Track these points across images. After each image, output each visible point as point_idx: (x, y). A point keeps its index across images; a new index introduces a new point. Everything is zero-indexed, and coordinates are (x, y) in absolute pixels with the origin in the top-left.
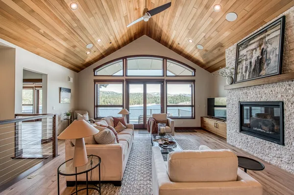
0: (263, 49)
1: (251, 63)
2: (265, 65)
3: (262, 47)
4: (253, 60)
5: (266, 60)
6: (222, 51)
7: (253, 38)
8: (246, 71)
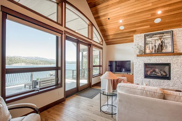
0: (162, 41)
1: (155, 45)
2: (165, 48)
3: (162, 40)
4: (157, 45)
5: (165, 46)
6: (131, 35)
7: (156, 35)
8: (152, 49)
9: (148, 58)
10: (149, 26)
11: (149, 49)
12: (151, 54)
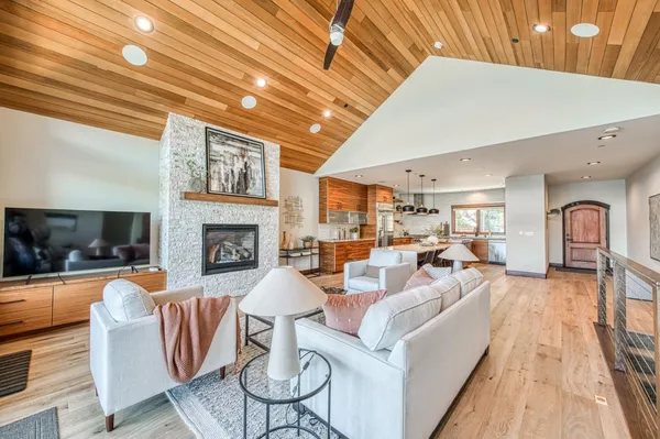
1: (232, 172)
3: (246, 160)
6: (160, 107)
7: (233, 139)
8: (227, 180)
9: (213, 208)
10: (224, 107)
11: (220, 179)
12: (222, 197)
